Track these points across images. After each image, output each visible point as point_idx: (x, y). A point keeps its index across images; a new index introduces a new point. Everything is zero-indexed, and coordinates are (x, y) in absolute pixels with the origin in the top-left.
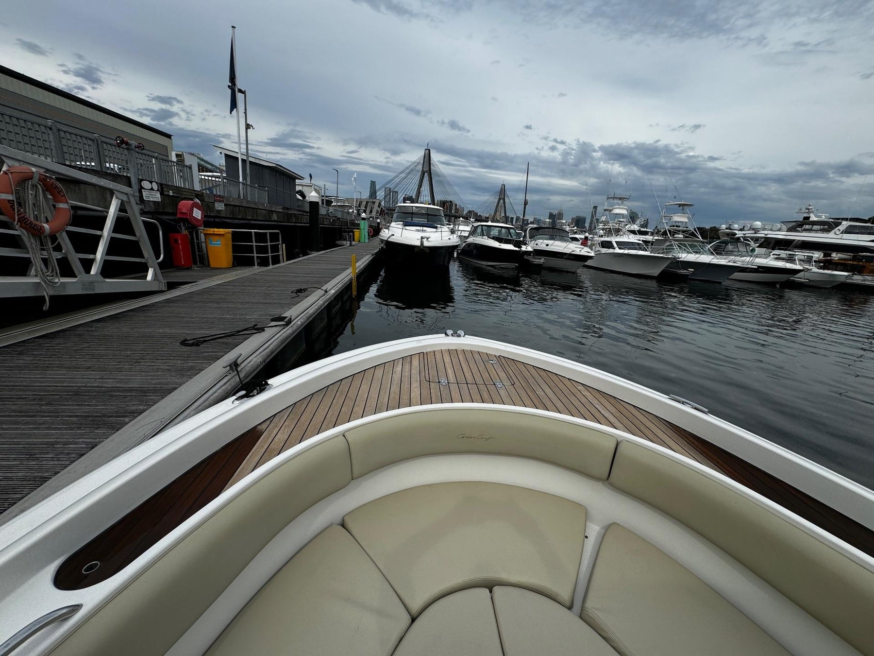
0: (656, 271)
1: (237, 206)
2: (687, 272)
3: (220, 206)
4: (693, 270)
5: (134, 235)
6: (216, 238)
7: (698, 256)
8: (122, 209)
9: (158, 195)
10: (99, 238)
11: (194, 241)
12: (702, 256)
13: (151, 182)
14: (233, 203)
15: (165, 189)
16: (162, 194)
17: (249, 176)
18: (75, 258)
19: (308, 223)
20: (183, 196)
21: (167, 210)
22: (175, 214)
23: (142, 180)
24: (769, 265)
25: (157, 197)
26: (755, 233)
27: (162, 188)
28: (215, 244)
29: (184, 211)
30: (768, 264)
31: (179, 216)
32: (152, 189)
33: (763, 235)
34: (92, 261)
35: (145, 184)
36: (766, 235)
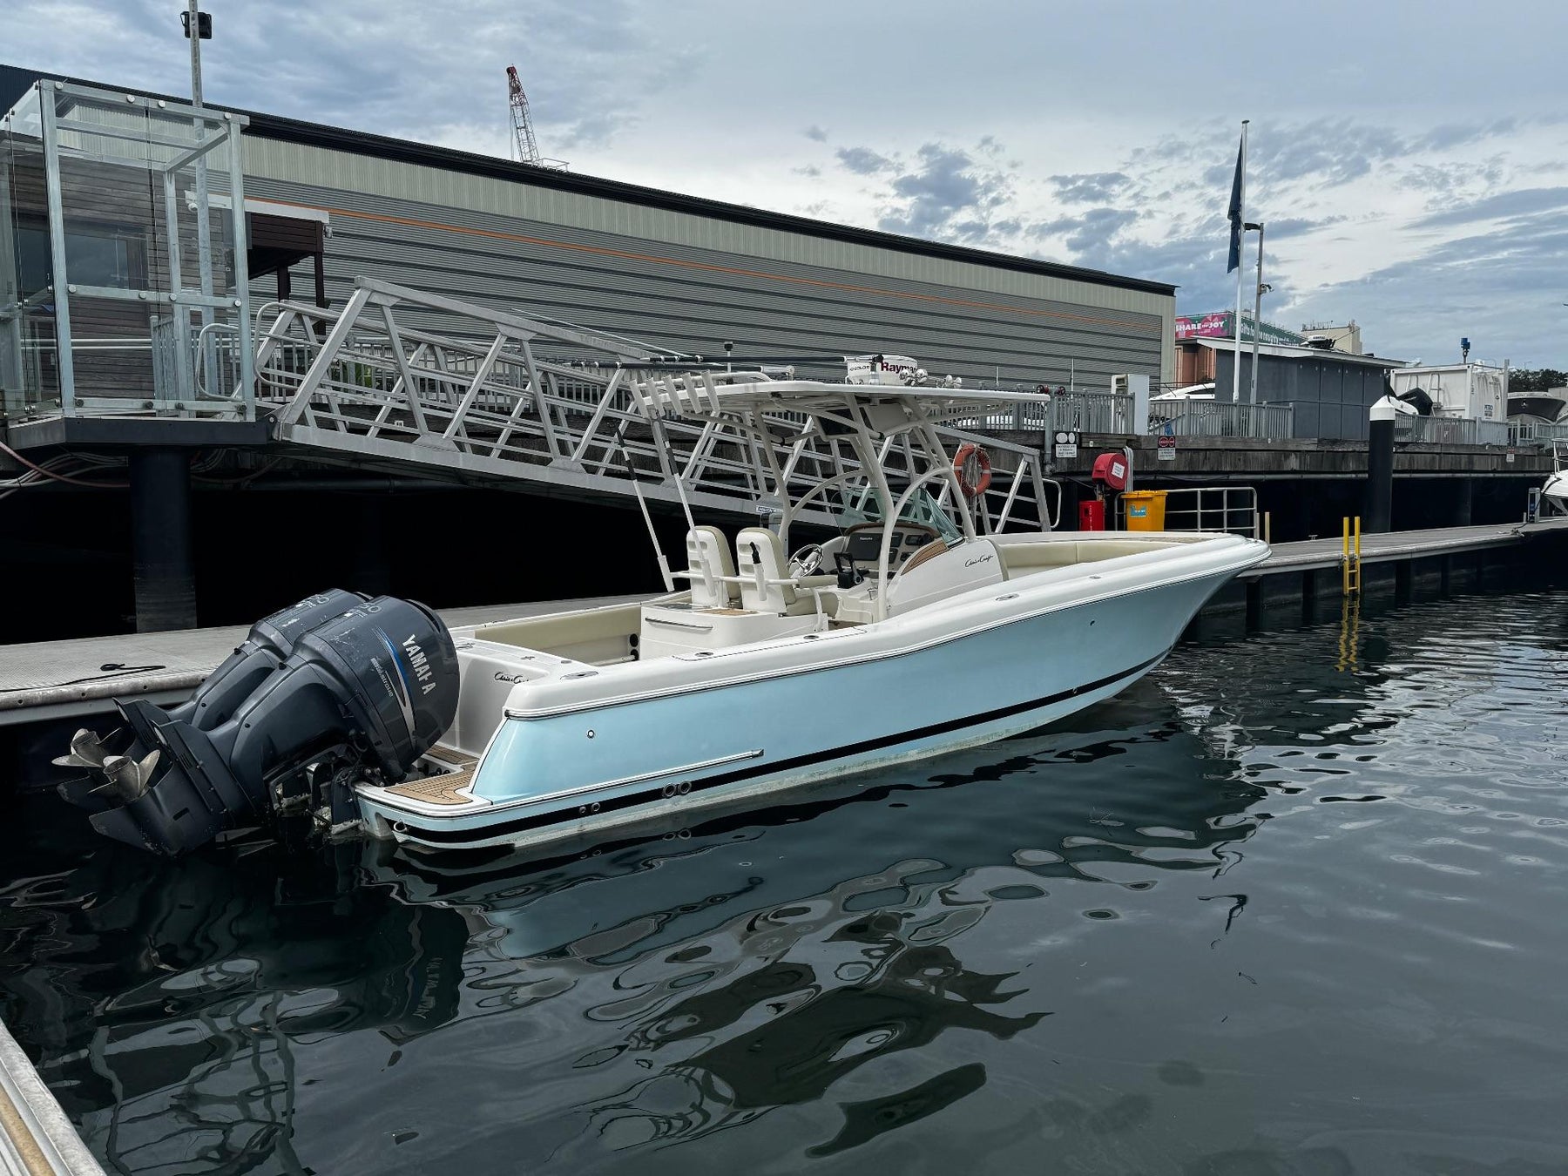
1: (1202, 450)
3: (1167, 455)
5: (1034, 497)
6: (1141, 504)
8: (1028, 472)
9: (1074, 449)
10: (1006, 499)
11: (1114, 512)
13: (1068, 433)
14: (1195, 447)
15: (1084, 440)
16: (1079, 447)
17: (1255, 385)
18: (987, 516)
19: (1364, 472)
20: (1108, 445)
21: (1083, 469)
22: (1090, 473)
23: (1057, 433)
25: (1072, 452)
27: (1080, 439)
28: (1138, 514)
29: (1102, 468)
31: (1094, 476)
32: (1068, 442)
34: (998, 520)
35: (1061, 437)
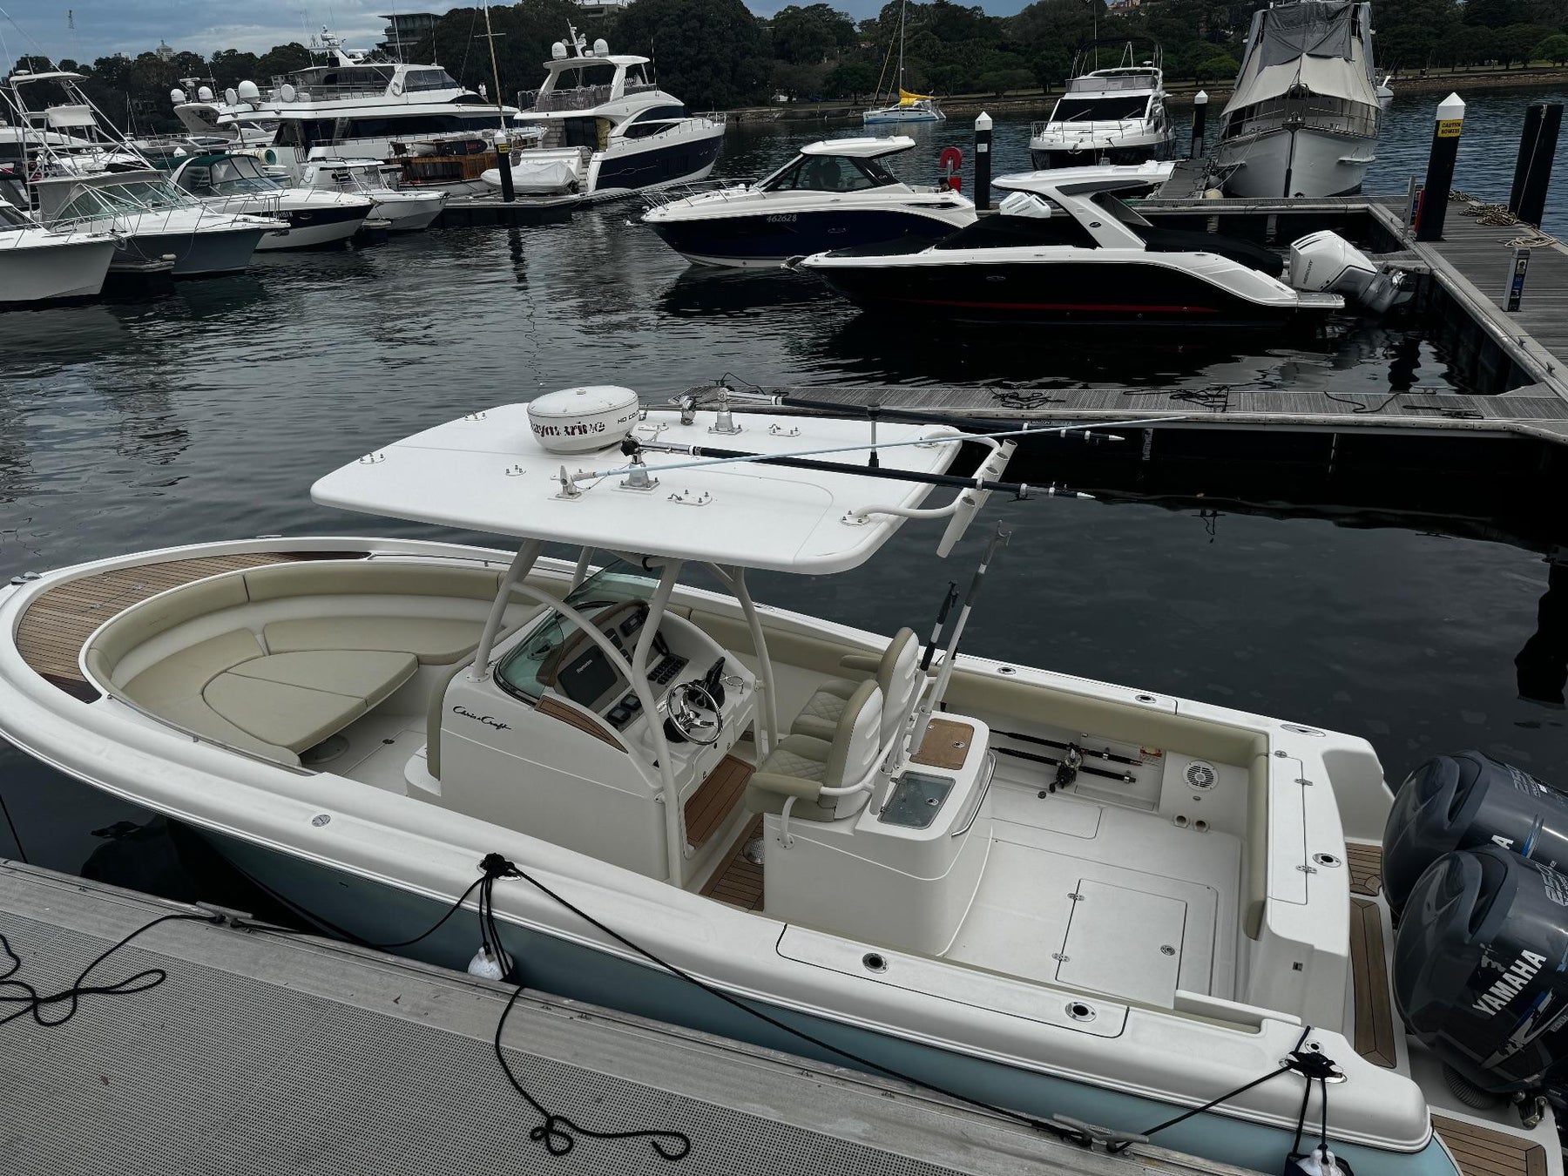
0: (91, 281)
2: (164, 264)
4: (172, 256)
7: (164, 214)
12: (175, 213)
24: (314, 205)
26: (255, 110)
30: (310, 205)
33: (272, 115)
36: (278, 113)
